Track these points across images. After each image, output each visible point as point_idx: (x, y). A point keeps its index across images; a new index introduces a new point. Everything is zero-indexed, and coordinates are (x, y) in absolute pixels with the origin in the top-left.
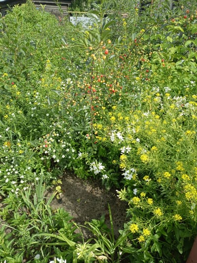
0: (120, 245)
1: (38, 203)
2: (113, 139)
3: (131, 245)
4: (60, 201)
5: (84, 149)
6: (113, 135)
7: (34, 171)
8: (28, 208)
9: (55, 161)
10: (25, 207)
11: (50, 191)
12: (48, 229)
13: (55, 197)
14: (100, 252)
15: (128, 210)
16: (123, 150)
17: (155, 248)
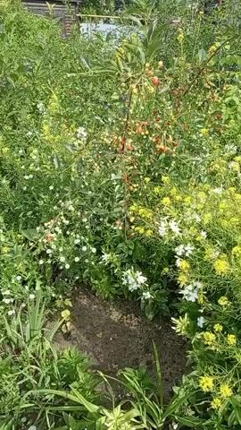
0: (173, 413)
1: (31, 338)
2: (162, 232)
3: (193, 413)
4: (67, 336)
5: (110, 248)
6: (163, 224)
7: (24, 283)
8: (14, 346)
9: (61, 268)
10: (9, 344)
11: (51, 318)
12: (50, 383)
13: (60, 329)
14: (138, 424)
15: (190, 352)
16: (179, 250)
17: (235, 419)
